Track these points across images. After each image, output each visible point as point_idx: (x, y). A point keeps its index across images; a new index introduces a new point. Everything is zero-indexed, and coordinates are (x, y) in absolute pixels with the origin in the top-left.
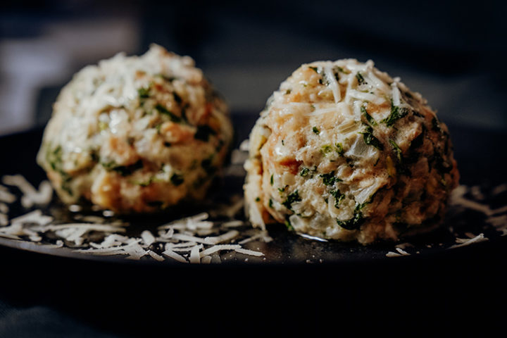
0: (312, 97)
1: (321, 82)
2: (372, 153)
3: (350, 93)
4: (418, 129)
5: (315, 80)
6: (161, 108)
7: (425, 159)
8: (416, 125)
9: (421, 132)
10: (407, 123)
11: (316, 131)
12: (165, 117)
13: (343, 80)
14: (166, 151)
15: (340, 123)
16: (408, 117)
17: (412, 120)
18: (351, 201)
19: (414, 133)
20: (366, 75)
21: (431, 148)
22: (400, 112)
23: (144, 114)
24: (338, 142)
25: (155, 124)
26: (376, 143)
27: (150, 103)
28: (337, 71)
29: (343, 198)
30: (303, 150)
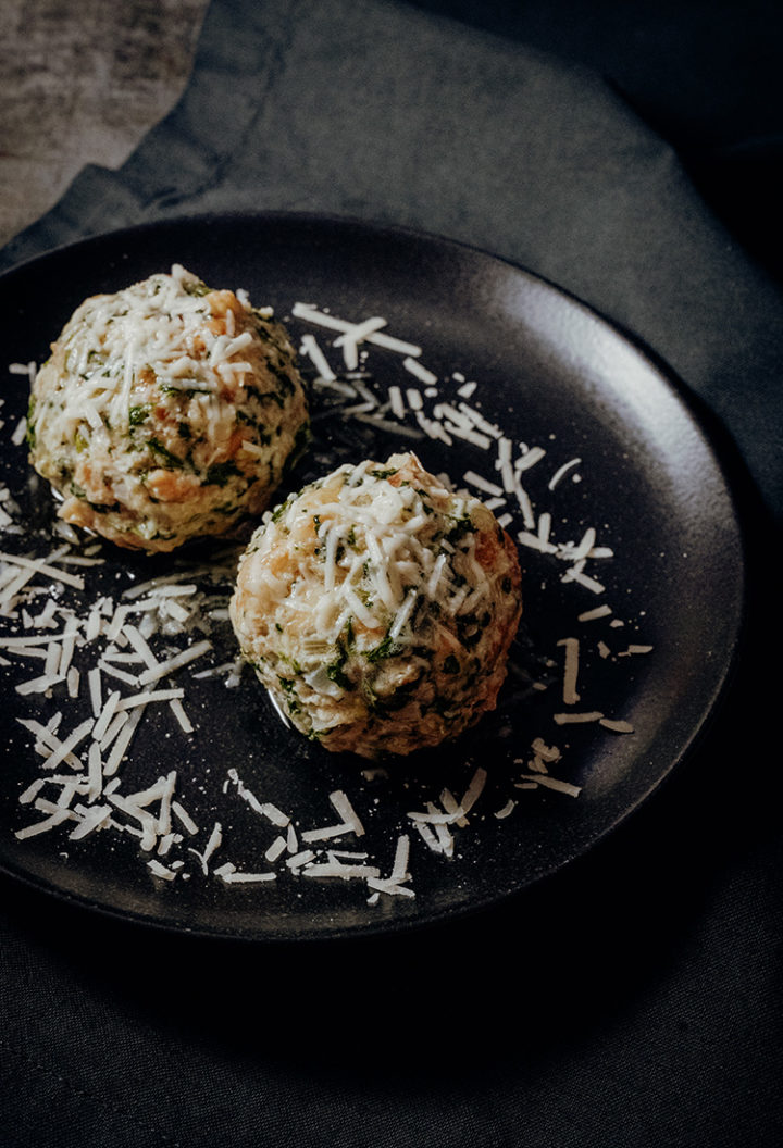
0: (301, 566)
1: (317, 552)
2: (335, 691)
3: (347, 587)
4: (413, 674)
5: (314, 544)
6: (155, 444)
7: (417, 705)
8: (409, 670)
9: (414, 679)
10: (397, 664)
11: (279, 629)
12: (160, 460)
13: (345, 562)
14: (148, 508)
15: (308, 634)
16: (401, 657)
17: (407, 661)
18: (307, 719)
19: (400, 682)
20: (375, 570)
21: (431, 694)
22: (392, 649)
23: (131, 449)
24: (298, 660)
25: (141, 469)
26: (343, 681)
27: (143, 433)
28: (344, 543)
29: (299, 712)
30: (262, 639)
